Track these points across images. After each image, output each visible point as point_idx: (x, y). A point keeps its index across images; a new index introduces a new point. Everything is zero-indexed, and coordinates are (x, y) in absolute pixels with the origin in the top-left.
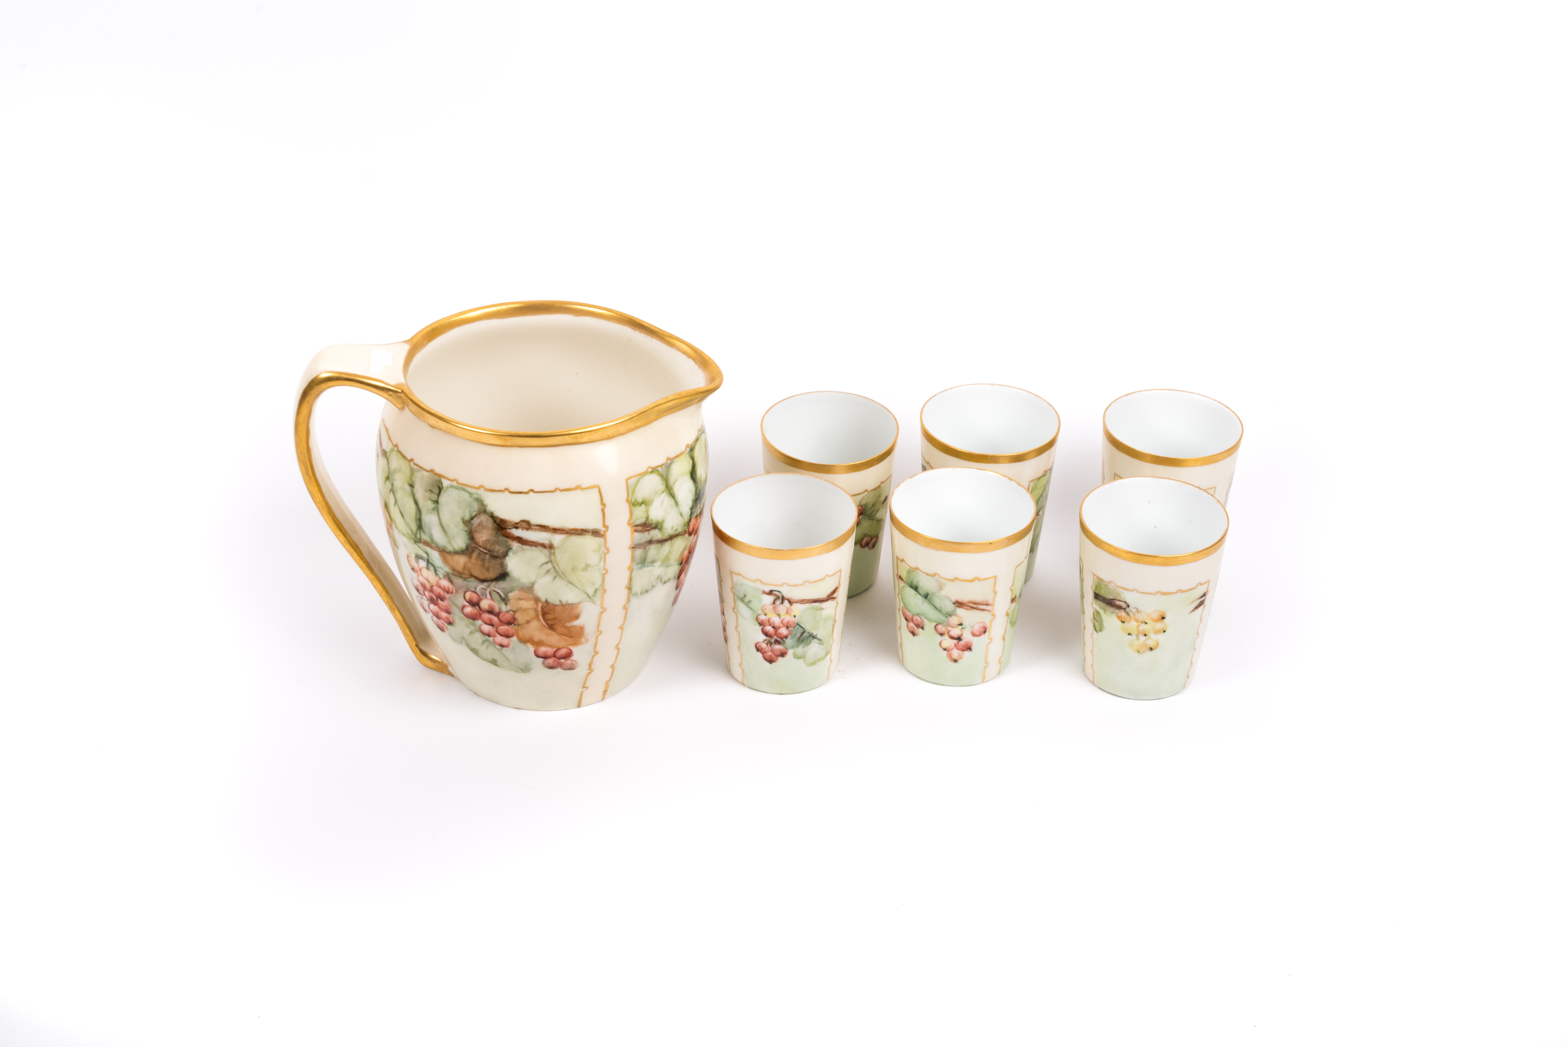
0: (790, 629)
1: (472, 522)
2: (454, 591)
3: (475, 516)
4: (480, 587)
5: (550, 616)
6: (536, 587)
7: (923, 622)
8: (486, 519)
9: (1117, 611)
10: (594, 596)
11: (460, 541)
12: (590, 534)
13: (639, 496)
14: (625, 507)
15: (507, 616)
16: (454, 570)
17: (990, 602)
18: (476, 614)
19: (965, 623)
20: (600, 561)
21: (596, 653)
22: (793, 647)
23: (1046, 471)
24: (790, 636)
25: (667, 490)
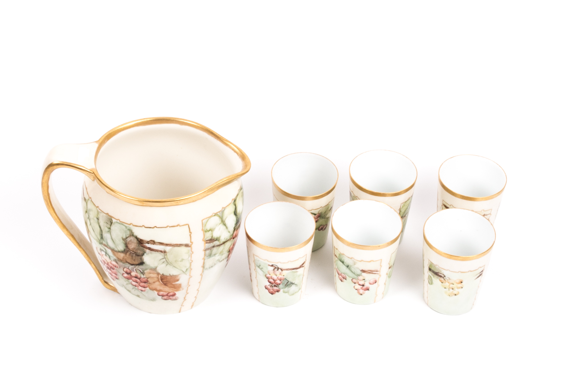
0: (281, 281)
1: (127, 239)
2: (119, 267)
3: (128, 237)
4: (131, 267)
5: (165, 280)
6: (158, 269)
7: (346, 277)
8: (133, 239)
9: (440, 278)
10: (186, 272)
11: (121, 247)
12: (184, 246)
13: (208, 227)
14: (201, 233)
15: (144, 279)
16: (118, 258)
17: (378, 270)
18: (129, 277)
19: (366, 279)
20: (189, 257)
21: (187, 293)
22: (283, 288)
23: (409, 198)
24: (281, 284)
25: (222, 223)
